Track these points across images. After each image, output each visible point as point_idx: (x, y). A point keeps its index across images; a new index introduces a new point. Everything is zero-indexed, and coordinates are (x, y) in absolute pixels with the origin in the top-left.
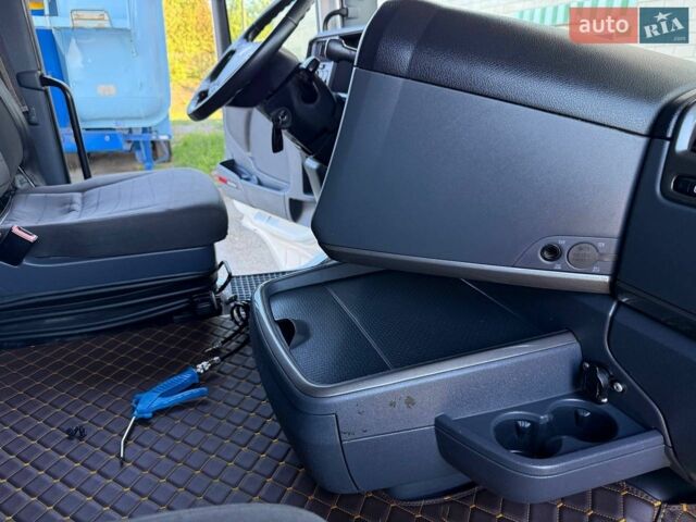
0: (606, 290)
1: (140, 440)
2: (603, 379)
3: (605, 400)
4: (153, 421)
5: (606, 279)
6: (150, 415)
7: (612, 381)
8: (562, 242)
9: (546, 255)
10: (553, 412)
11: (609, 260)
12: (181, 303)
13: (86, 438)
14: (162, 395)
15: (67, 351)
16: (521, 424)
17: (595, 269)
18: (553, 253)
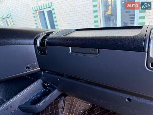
0: (40, 70)
2: (46, 85)
3: (48, 87)
5: (39, 68)
7: (47, 84)
8: (28, 66)
9: (27, 68)
10: (41, 94)
11: (38, 65)
16: (36, 98)
17: (36, 68)
18: (28, 68)
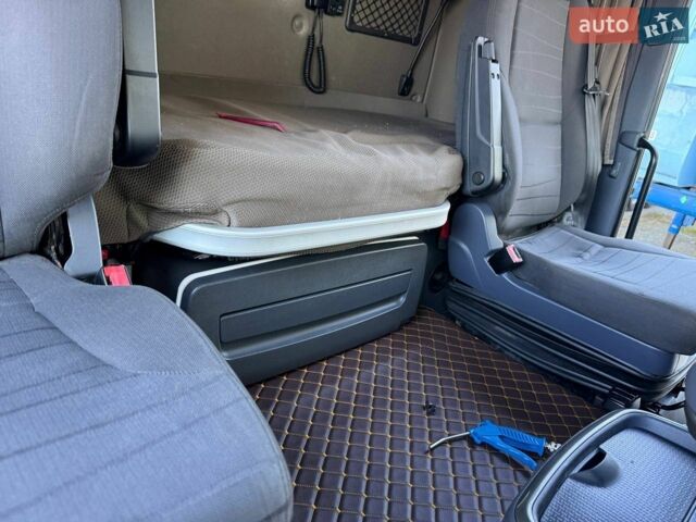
1: (455, 451)
4: (478, 449)
6: (479, 442)
12: (606, 388)
13: (432, 417)
14: (501, 437)
15: (489, 357)
